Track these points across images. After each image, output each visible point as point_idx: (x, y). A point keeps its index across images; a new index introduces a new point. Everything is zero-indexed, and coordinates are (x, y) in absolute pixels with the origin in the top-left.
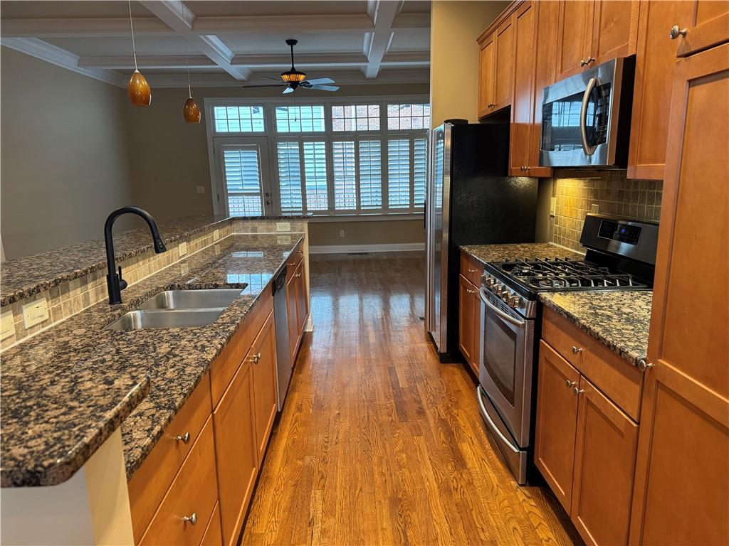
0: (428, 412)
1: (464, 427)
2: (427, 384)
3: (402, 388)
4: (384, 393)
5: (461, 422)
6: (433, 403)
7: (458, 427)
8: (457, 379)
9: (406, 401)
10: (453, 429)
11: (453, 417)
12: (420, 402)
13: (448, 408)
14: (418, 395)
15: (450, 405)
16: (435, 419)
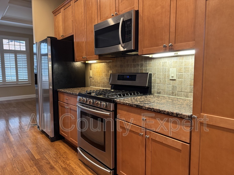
0: (56, 167)
1: (75, 168)
2: (49, 153)
3: (38, 159)
4: (29, 164)
5: (73, 166)
6: (56, 162)
7: (73, 169)
8: (62, 147)
9: (42, 165)
10: (71, 171)
11: (68, 165)
12: (50, 163)
13: (64, 161)
14: (47, 160)
15: (64, 160)
16: (60, 169)
